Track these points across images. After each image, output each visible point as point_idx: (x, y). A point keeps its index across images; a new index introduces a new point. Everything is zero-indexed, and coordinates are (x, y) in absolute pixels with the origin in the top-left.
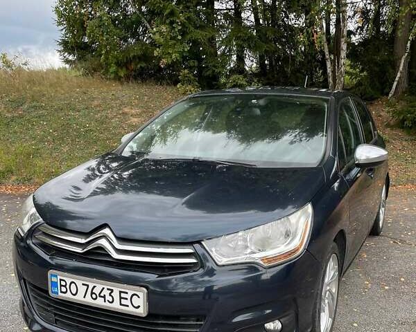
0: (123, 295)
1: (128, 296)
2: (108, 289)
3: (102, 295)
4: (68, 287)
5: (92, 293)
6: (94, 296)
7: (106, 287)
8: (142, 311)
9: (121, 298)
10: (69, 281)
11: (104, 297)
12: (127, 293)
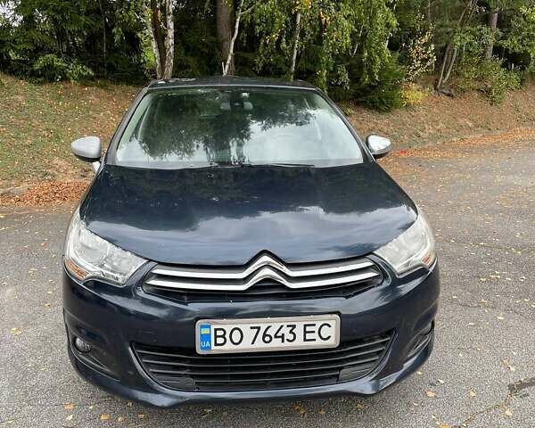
0: (308, 329)
1: (316, 329)
2: (288, 326)
3: (279, 334)
4: (227, 336)
5: (265, 335)
6: (267, 339)
7: (285, 325)
8: (333, 342)
9: (305, 332)
10: (228, 329)
11: (283, 336)
12: (314, 325)
